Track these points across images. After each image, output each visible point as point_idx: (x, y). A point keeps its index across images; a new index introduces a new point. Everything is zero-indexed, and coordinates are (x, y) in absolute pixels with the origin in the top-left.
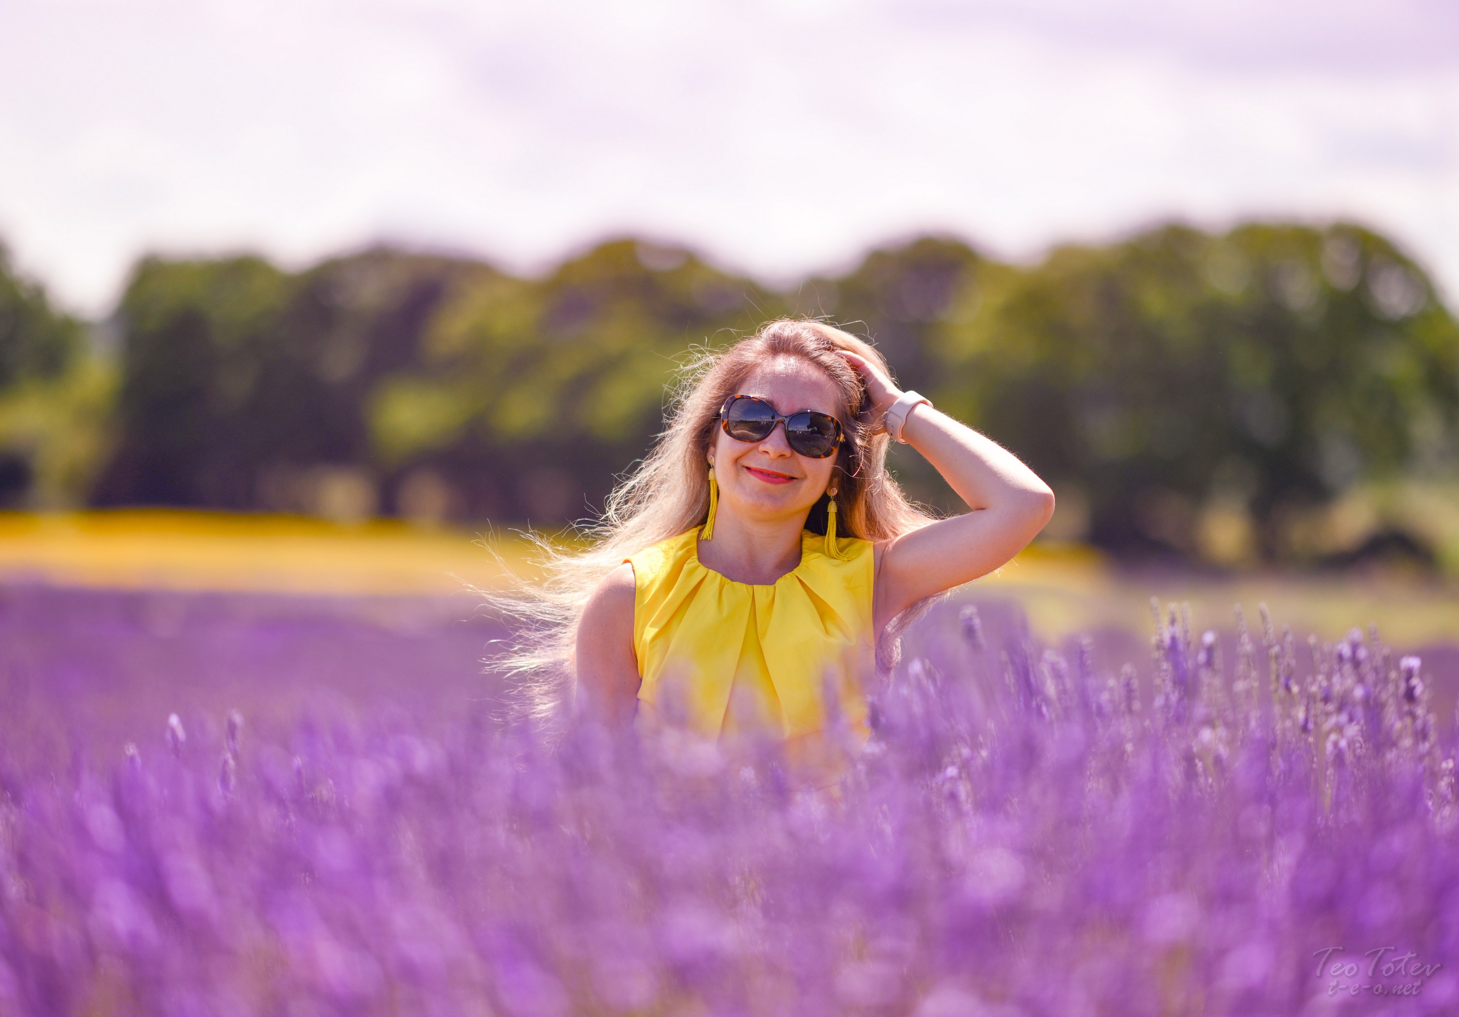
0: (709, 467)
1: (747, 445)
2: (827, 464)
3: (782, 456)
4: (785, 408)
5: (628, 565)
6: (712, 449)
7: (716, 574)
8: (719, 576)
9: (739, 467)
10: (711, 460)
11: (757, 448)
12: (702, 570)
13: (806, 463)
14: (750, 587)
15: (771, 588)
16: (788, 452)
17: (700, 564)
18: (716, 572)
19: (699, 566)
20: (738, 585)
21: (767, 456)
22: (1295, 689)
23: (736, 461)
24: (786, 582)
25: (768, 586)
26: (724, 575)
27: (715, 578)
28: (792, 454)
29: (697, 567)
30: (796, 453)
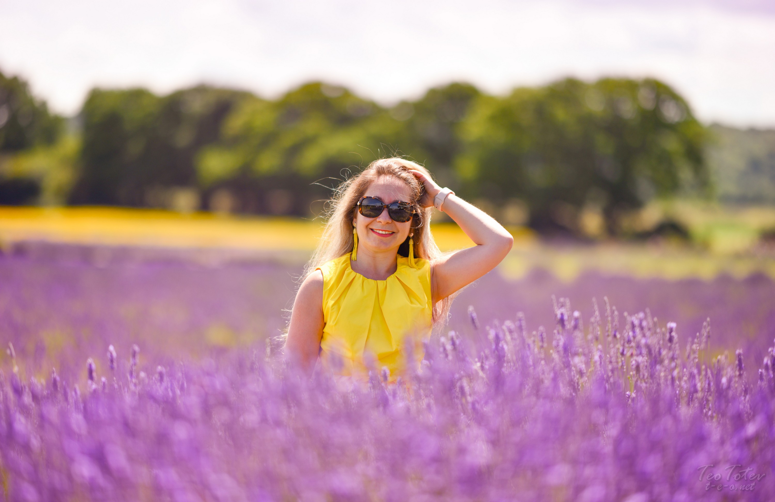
0: (354, 227)
1: (371, 219)
2: (408, 225)
3: (387, 223)
4: (387, 200)
5: (319, 270)
6: (355, 220)
7: (360, 276)
8: (362, 276)
9: (368, 229)
10: (355, 225)
11: (376, 220)
12: (354, 274)
13: (399, 225)
14: (376, 281)
15: (385, 281)
16: (390, 221)
17: (353, 270)
18: (360, 274)
19: (352, 271)
20: (370, 280)
21: (380, 223)
22: (618, 336)
23: (367, 226)
24: (391, 278)
25: (384, 281)
26: (364, 276)
27: (360, 277)
28: (392, 221)
29: (351, 272)
30: (394, 221)
